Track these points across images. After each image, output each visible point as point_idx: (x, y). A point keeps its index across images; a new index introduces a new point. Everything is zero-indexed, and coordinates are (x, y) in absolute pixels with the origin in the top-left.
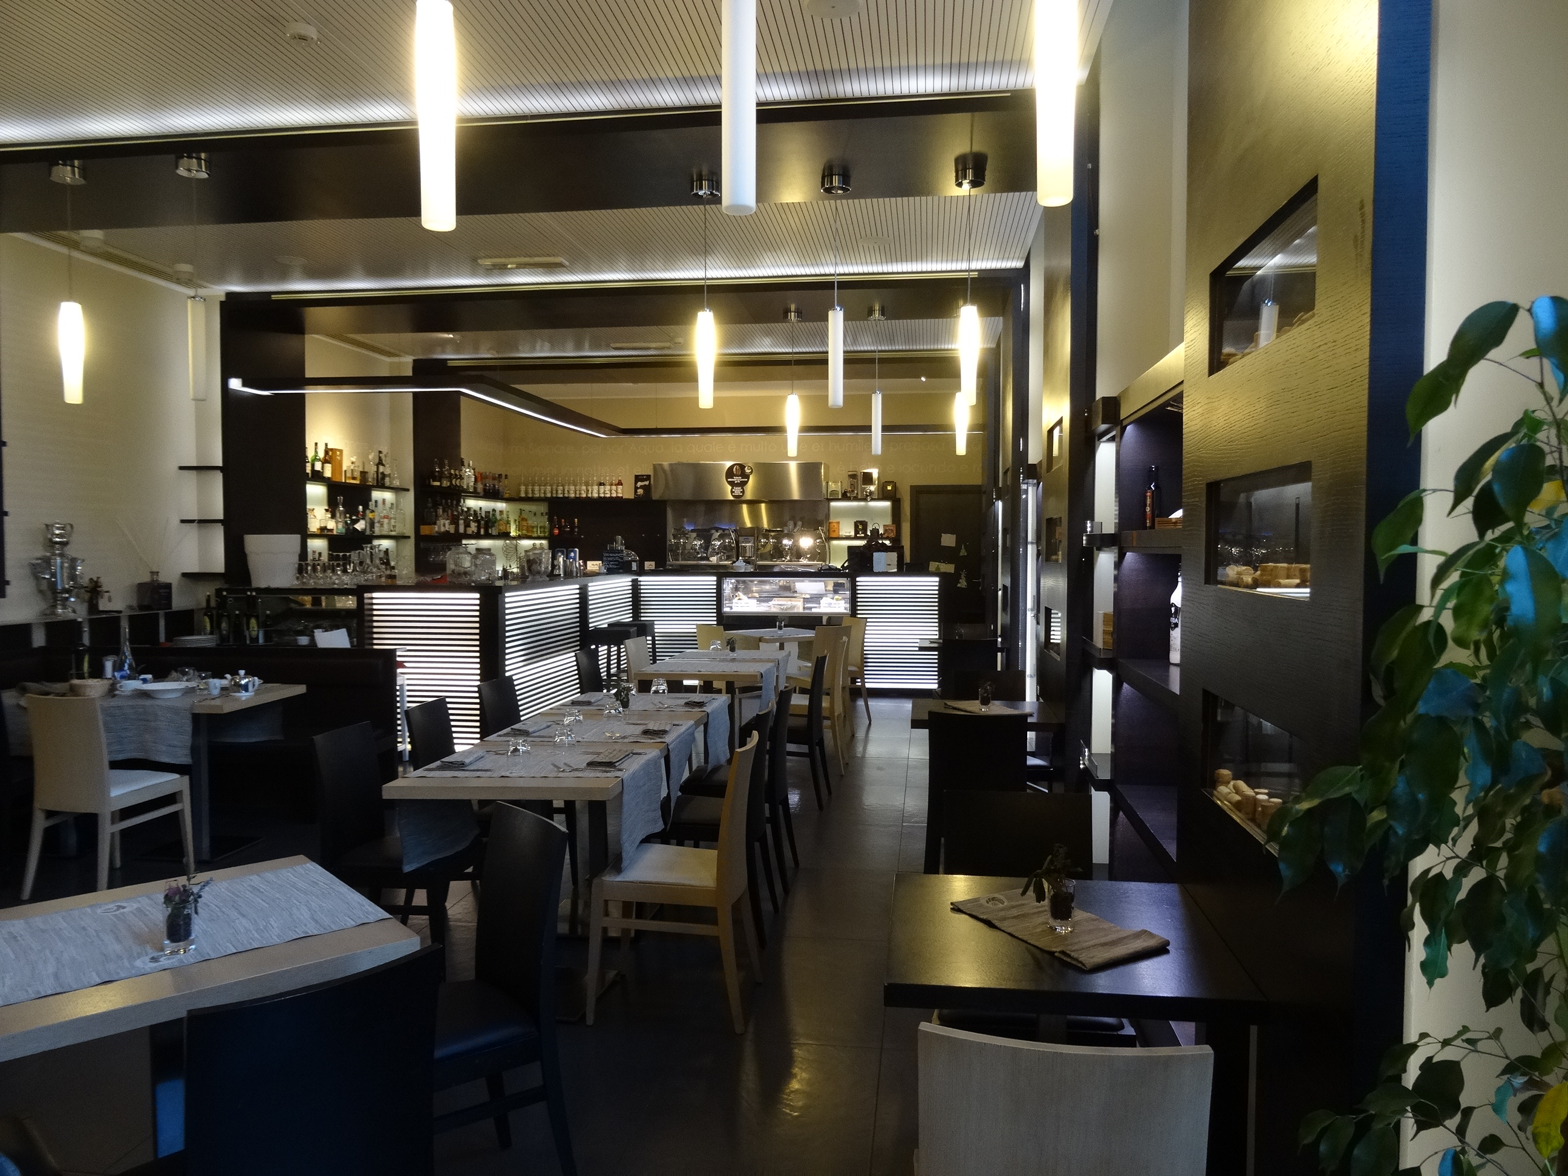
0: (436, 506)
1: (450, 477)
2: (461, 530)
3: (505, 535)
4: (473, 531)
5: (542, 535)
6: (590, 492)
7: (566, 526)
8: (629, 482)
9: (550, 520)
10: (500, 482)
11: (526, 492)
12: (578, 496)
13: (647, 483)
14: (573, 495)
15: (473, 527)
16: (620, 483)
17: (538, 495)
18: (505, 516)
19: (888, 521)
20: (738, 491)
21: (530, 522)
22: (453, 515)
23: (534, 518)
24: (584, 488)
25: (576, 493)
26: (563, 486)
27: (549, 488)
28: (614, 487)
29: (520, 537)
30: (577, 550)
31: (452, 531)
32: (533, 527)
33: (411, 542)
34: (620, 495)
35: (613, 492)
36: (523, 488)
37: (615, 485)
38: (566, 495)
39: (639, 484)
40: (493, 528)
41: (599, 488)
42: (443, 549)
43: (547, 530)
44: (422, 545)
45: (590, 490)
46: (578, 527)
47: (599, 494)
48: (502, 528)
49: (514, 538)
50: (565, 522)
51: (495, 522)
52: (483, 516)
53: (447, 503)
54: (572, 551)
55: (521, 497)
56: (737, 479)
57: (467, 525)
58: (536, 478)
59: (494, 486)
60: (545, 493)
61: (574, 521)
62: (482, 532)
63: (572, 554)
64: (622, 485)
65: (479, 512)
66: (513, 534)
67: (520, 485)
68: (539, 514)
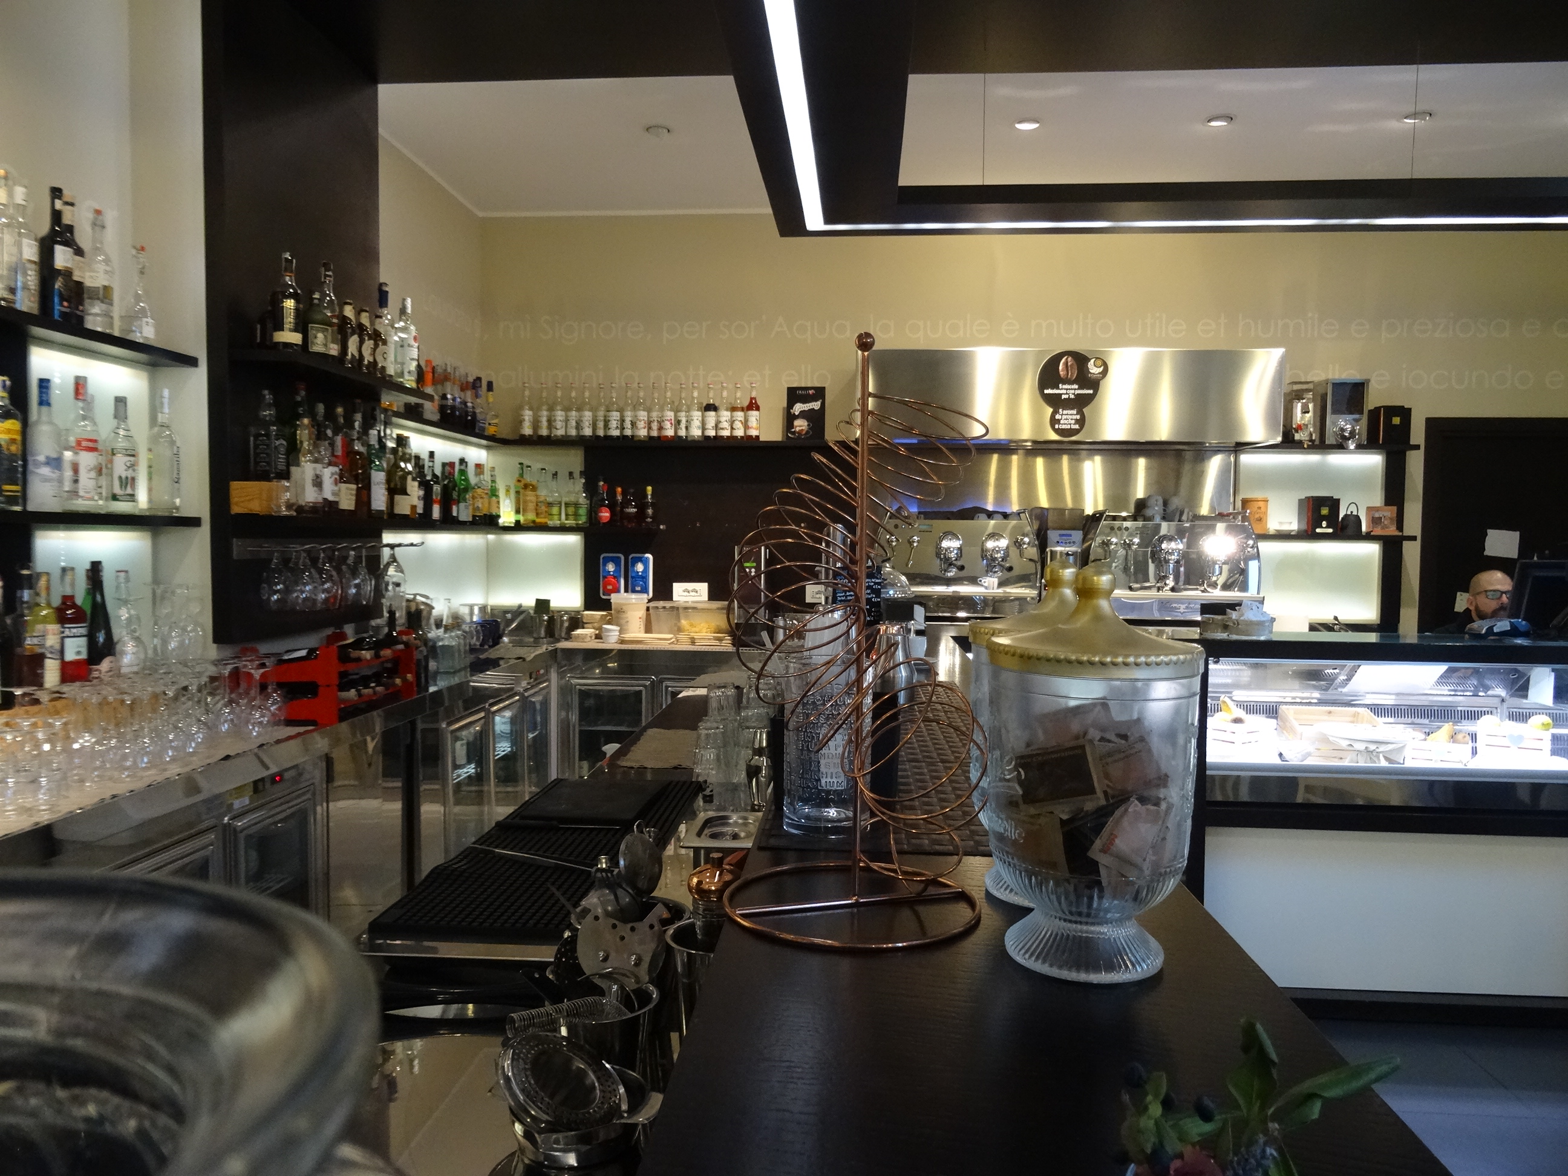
0: (287, 419)
1: (343, 330)
2: (379, 500)
3: (488, 522)
4: (414, 507)
5: (571, 522)
6: (683, 425)
7: (626, 503)
8: (774, 403)
9: (590, 488)
10: (477, 396)
11: (536, 425)
12: (655, 433)
13: (816, 405)
14: (642, 433)
15: (412, 499)
16: (753, 406)
17: (560, 432)
18: (487, 477)
19: (1377, 498)
20: (1068, 418)
21: (543, 493)
22: (349, 452)
23: (553, 484)
24: (670, 415)
25: (650, 428)
26: (621, 411)
27: (588, 415)
28: (740, 415)
29: (518, 527)
30: (649, 556)
31: (347, 500)
32: (550, 505)
33: (200, 541)
34: (754, 433)
35: (738, 425)
36: (528, 415)
37: (742, 409)
38: (628, 432)
39: (798, 408)
40: (462, 505)
41: (703, 417)
42: (314, 561)
43: (583, 511)
44: (240, 548)
45: (684, 420)
46: (653, 505)
47: (704, 429)
48: (483, 506)
49: (507, 529)
50: (624, 493)
51: (466, 490)
52: (438, 471)
53: (330, 415)
54: (640, 560)
55: (523, 436)
56: (1068, 391)
57: (396, 489)
58: (559, 394)
59: (465, 403)
60: (578, 427)
61: (645, 491)
62: (436, 512)
63: (640, 567)
64: (758, 409)
65: (427, 464)
66: (507, 517)
67: (521, 408)
68: (563, 474)
